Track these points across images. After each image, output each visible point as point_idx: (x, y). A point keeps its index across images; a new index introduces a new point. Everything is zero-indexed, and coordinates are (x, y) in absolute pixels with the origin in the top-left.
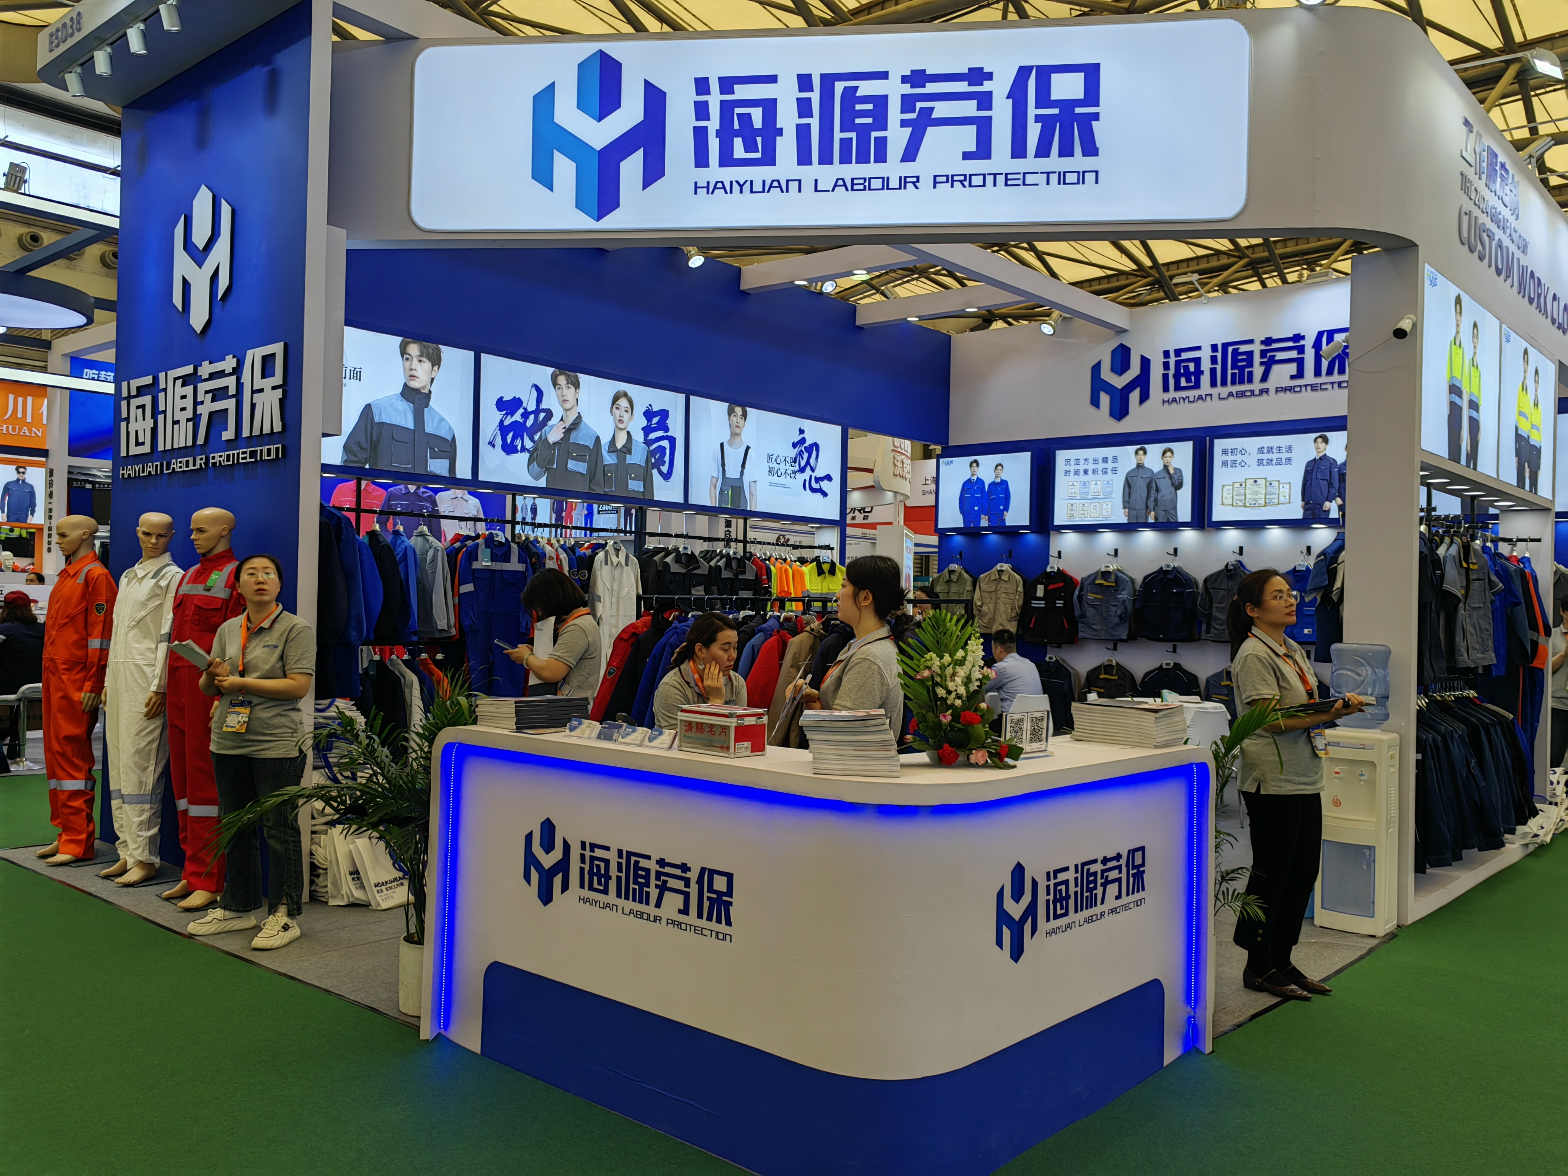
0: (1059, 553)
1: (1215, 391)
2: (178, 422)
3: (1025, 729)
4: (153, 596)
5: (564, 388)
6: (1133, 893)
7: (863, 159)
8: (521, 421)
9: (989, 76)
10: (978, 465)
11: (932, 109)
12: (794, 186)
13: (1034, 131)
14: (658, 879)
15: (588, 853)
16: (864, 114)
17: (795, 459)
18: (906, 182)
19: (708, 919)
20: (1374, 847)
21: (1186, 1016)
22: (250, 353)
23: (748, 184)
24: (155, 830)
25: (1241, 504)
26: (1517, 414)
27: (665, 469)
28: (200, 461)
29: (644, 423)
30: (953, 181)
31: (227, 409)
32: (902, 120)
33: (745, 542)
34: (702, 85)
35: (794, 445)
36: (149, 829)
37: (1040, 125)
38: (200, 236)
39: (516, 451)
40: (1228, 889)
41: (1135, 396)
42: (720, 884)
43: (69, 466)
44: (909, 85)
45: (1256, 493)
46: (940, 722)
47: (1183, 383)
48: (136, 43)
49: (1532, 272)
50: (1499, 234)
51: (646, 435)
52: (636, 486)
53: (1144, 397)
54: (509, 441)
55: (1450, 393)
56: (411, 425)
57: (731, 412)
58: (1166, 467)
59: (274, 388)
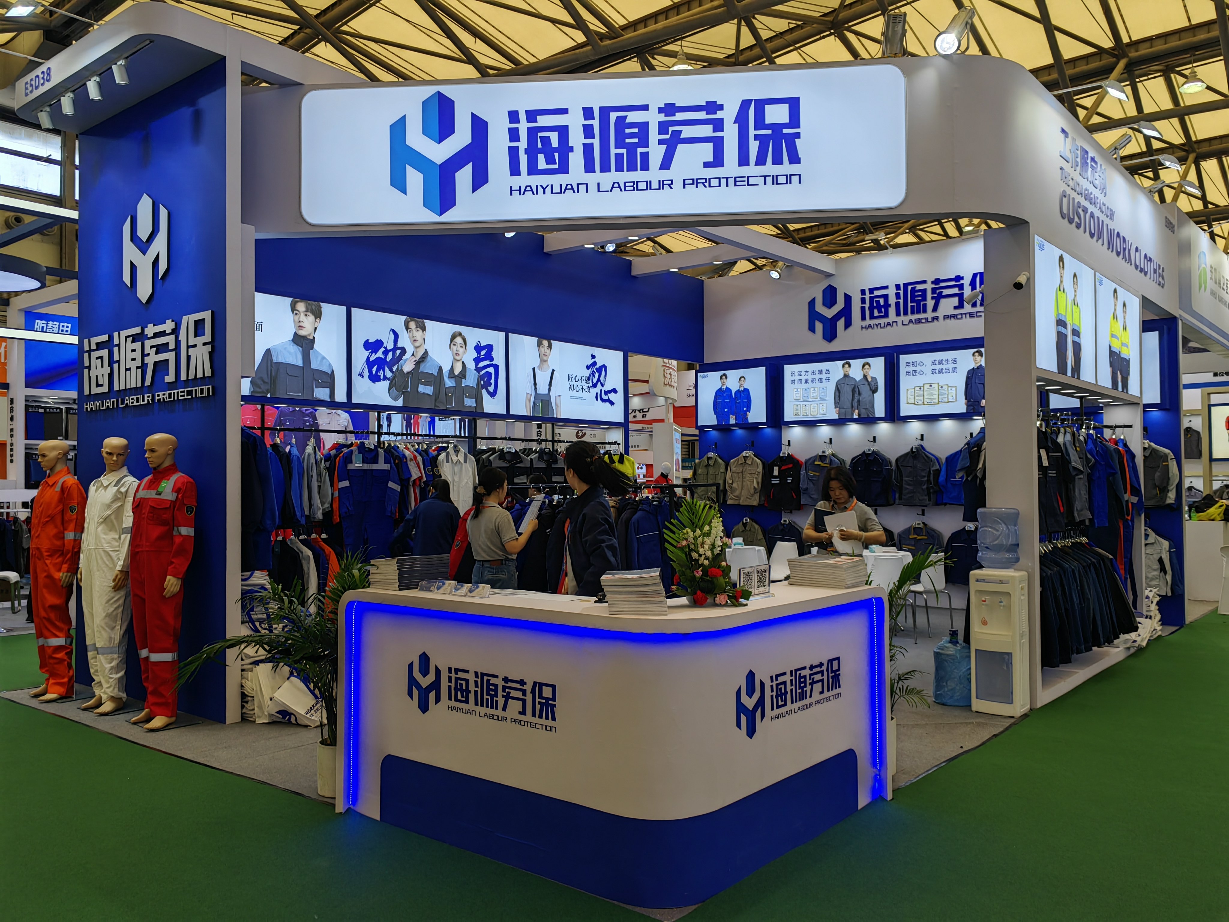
0: (789, 442)
1: (899, 319)
2: (129, 369)
3: (753, 578)
4: (115, 499)
5: (414, 331)
6: (832, 689)
7: (632, 168)
8: (383, 357)
9: (721, 107)
10: (726, 378)
11: (681, 131)
12: (582, 188)
13: (754, 146)
14: (503, 691)
15: (453, 676)
16: (632, 136)
17: (589, 377)
18: (663, 185)
19: (539, 717)
20: (1011, 653)
21: (873, 775)
22: (185, 319)
23: (549, 188)
24: (122, 673)
25: (920, 402)
26: (1110, 336)
27: (491, 389)
28: (148, 398)
29: (475, 355)
30: (697, 183)
31: (168, 360)
32: (659, 140)
33: (553, 441)
34: (513, 116)
35: (588, 367)
36: (117, 673)
37: (758, 142)
38: (144, 231)
39: (379, 380)
40: (903, 686)
41: (841, 323)
42: (547, 692)
43: (26, 396)
44: (663, 114)
45: (932, 394)
46: (695, 576)
47: (876, 313)
48: (93, 90)
49: (1118, 233)
50: (1091, 208)
51: (477, 364)
52: (470, 402)
53: (848, 324)
54: (374, 372)
55: (1058, 325)
56: (300, 363)
57: (539, 344)
58: (865, 377)
59: (204, 344)
